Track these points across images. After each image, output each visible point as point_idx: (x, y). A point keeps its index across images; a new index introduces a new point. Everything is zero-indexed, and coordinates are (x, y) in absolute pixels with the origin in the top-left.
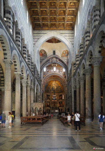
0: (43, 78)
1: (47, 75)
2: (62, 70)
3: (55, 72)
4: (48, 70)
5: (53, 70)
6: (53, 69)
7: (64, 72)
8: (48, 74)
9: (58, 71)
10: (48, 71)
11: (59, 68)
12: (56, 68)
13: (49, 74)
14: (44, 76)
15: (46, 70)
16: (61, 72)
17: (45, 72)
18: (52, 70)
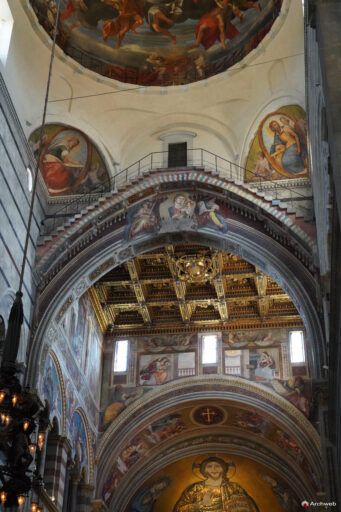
0: (103, 429)
1: (138, 404)
2: (274, 352)
3: (209, 370)
4: (146, 361)
5: (198, 359)
6: (194, 347)
7: (298, 371)
8: (150, 397)
9: (236, 360)
10: (152, 367)
11: (251, 334)
12: (223, 340)
13: (157, 391)
14: (108, 414)
15: (133, 362)
16: (267, 373)
17: (120, 378)
18: (186, 360)
